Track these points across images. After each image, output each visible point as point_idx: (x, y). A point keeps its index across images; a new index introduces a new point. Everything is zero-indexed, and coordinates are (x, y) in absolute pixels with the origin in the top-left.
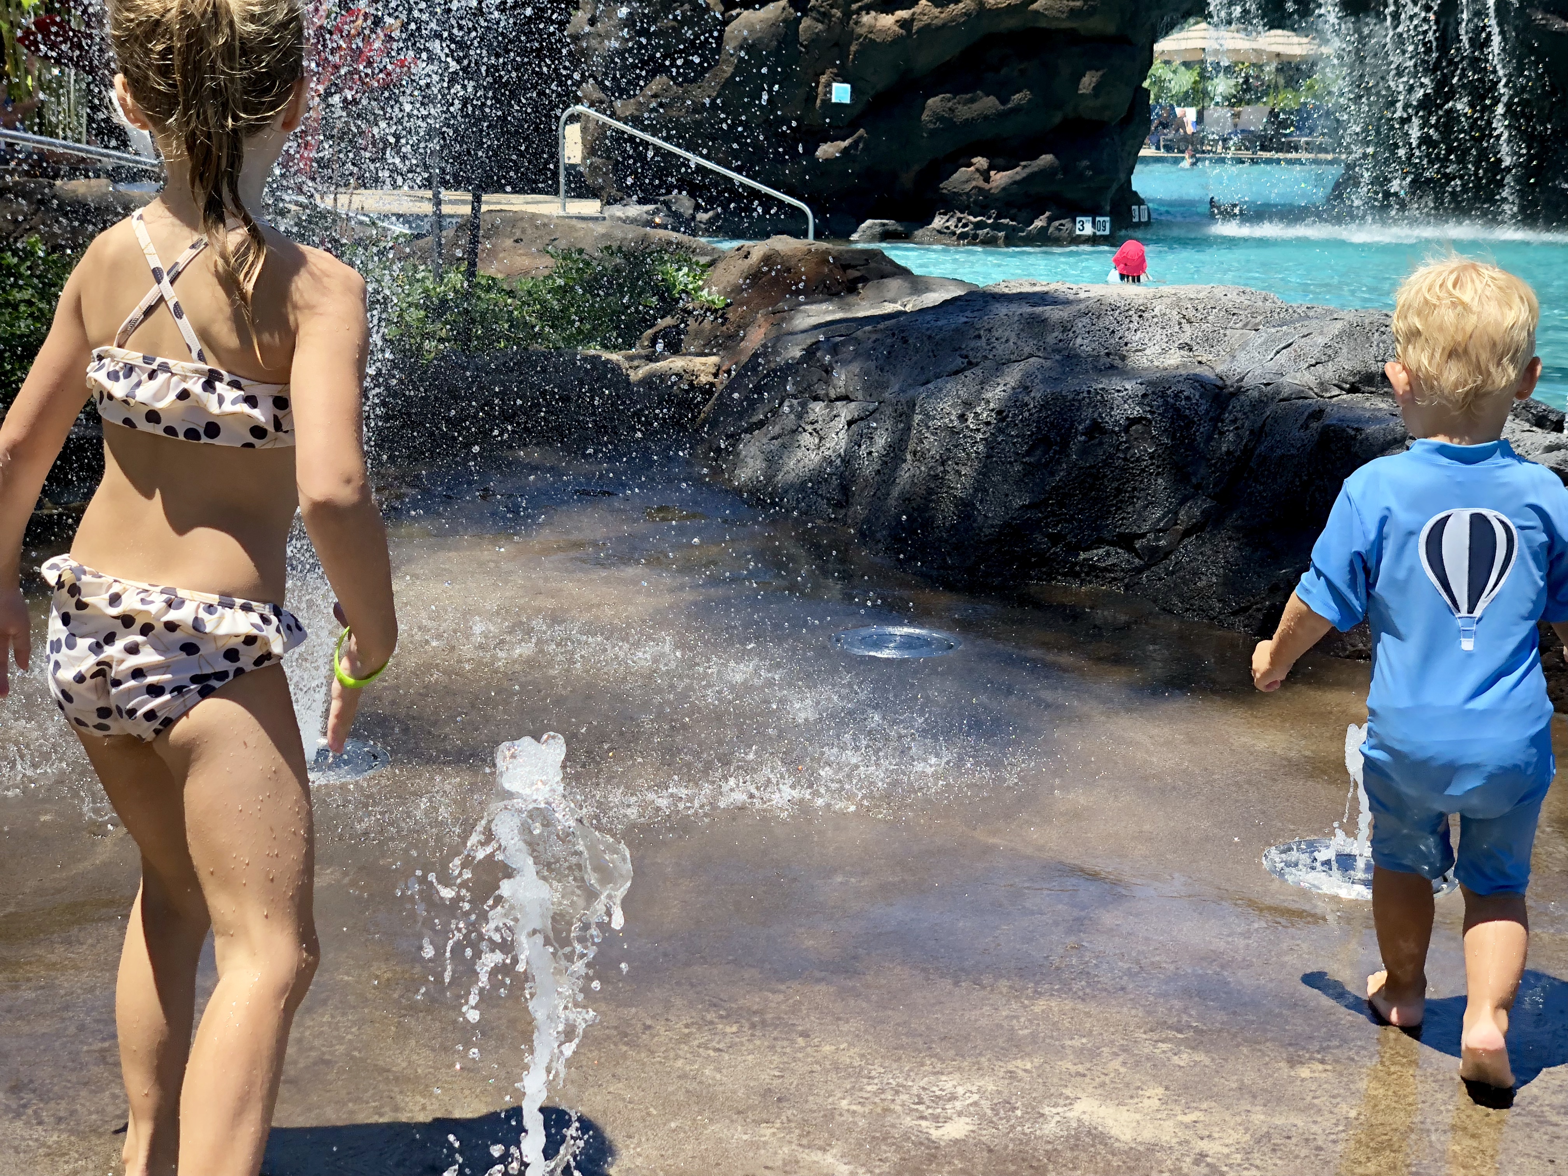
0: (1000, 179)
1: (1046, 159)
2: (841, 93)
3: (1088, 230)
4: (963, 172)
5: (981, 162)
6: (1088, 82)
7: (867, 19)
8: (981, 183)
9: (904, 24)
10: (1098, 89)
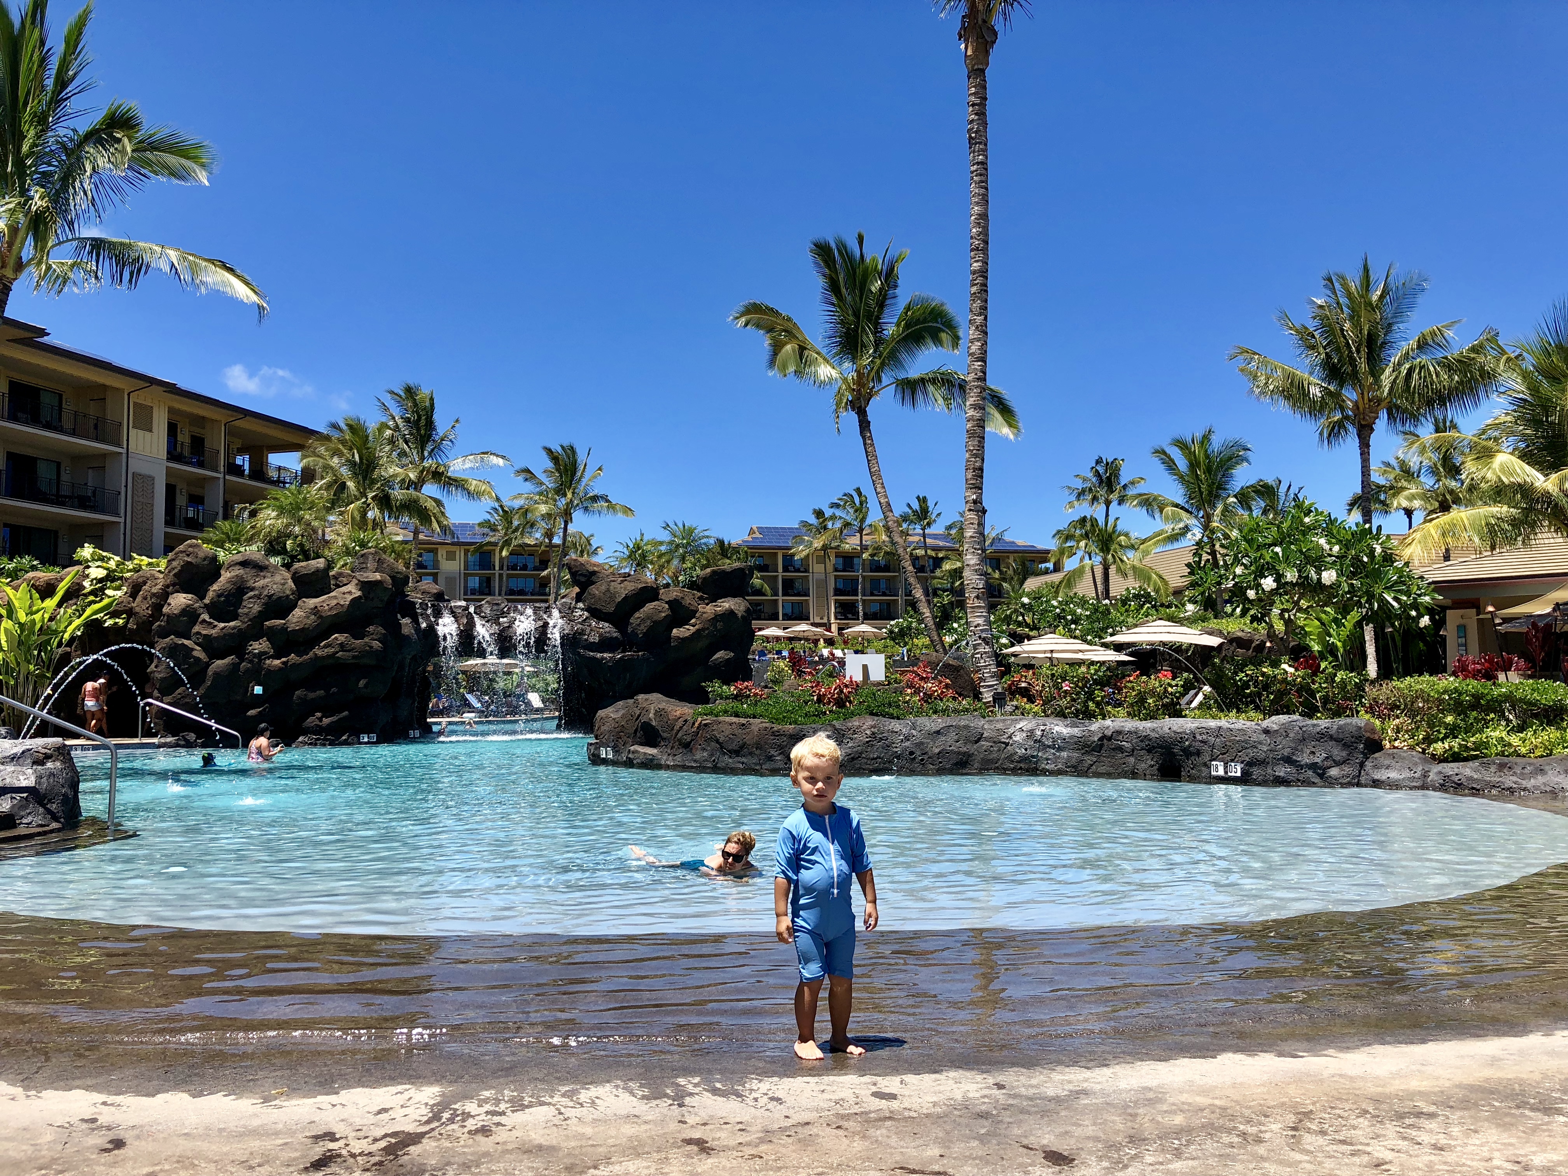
0: (326, 721)
1: (346, 713)
2: (258, 690)
3: (366, 740)
4: (311, 719)
5: (319, 714)
6: (362, 683)
7: (267, 662)
8: (318, 723)
9: (283, 663)
10: (366, 686)
